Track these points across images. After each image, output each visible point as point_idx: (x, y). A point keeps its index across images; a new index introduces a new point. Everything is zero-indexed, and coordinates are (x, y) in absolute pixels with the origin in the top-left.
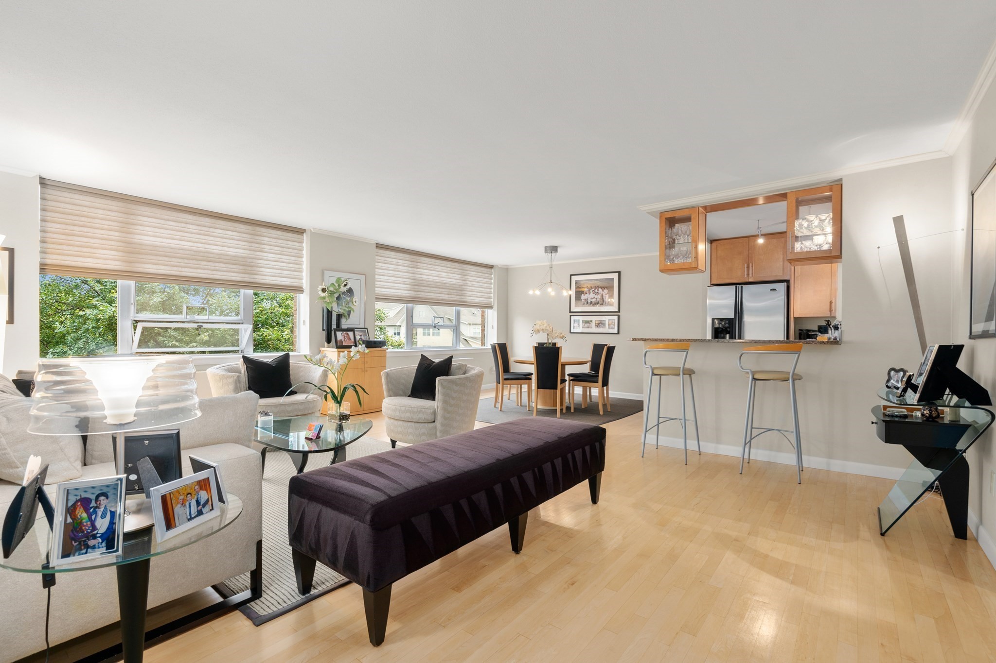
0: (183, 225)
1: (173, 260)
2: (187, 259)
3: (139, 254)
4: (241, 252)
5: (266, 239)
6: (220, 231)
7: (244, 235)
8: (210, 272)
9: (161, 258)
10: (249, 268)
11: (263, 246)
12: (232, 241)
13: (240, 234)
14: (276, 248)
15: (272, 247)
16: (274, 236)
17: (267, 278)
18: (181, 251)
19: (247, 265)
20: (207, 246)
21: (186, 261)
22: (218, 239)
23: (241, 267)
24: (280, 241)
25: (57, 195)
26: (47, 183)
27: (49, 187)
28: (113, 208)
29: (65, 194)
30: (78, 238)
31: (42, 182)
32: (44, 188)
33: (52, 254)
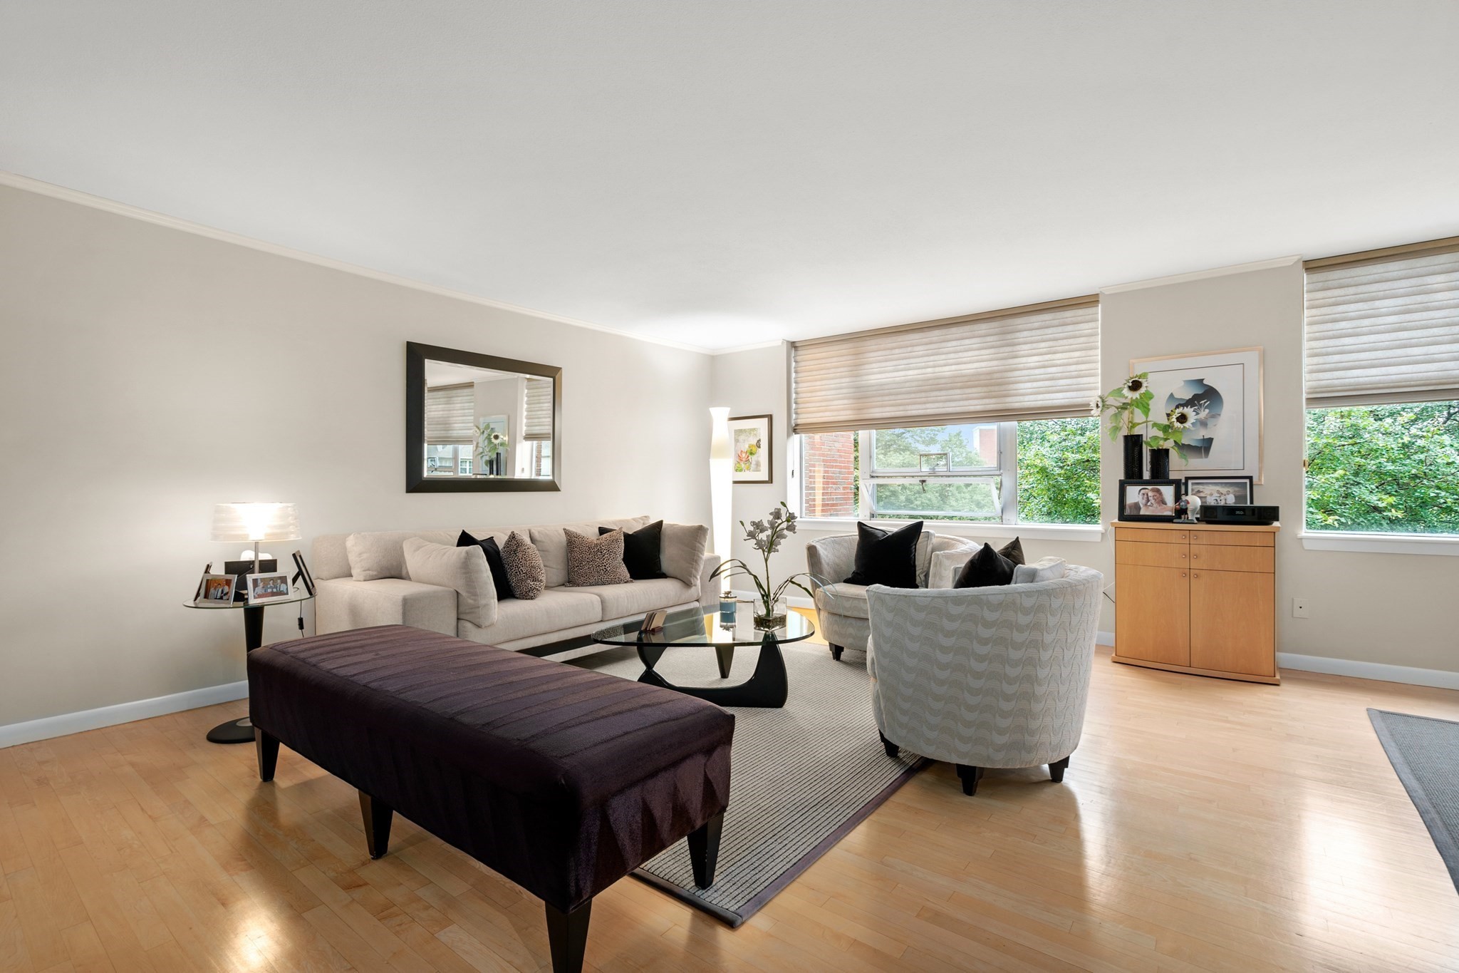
0: (909, 349)
1: (900, 397)
2: (914, 393)
3: (866, 398)
4: (983, 366)
5: (1026, 333)
6: (954, 343)
7: (989, 339)
8: (941, 405)
9: (887, 398)
10: (996, 388)
11: (1018, 348)
12: (970, 353)
13: (982, 338)
14: (1043, 345)
15: (1034, 345)
16: (1036, 325)
17: (1027, 398)
18: (907, 384)
19: (994, 382)
20: (937, 369)
21: (913, 396)
22: (952, 356)
23: (985, 389)
24: (1050, 331)
25: (804, 355)
26: (797, 345)
27: (800, 349)
28: (844, 352)
29: (810, 351)
30: (819, 394)
31: (793, 346)
32: (795, 350)
33: (801, 414)
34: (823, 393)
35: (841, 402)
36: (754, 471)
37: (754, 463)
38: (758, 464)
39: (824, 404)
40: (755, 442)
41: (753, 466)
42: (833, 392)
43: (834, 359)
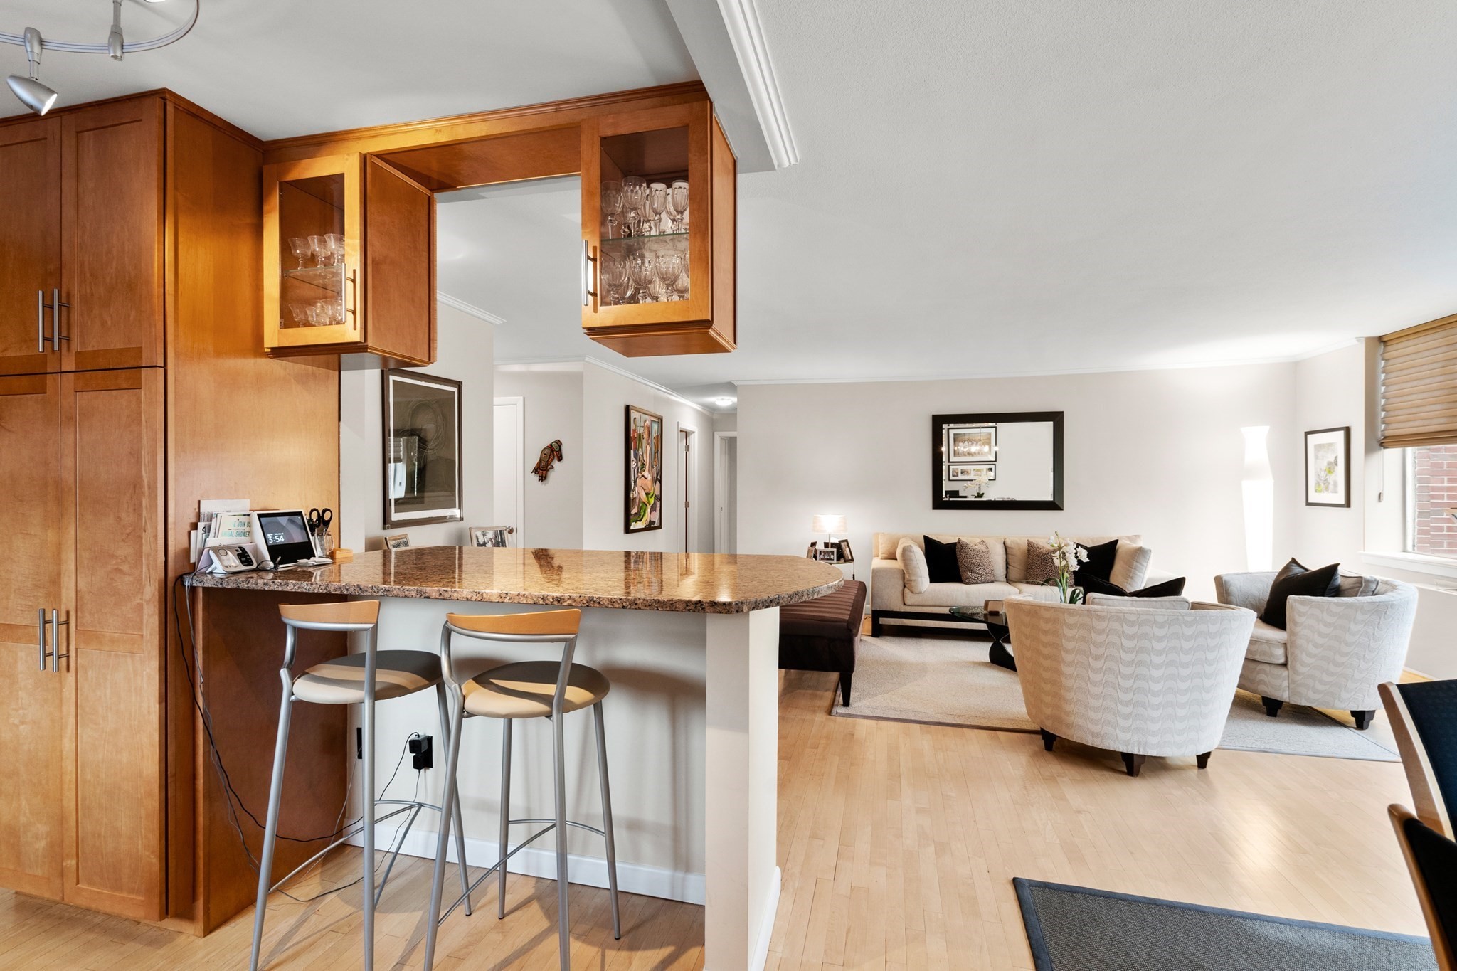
25: (1395, 350)
26: (1385, 340)
27: (1389, 343)
28: (1435, 343)
29: (1400, 346)
30: (1410, 398)
31: (1382, 340)
32: (1385, 346)
33: (1391, 423)
34: (1414, 397)
35: (1434, 407)
36: (1332, 492)
37: (1332, 483)
38: (1335, 485)
39: (1414, 410)
40: (1332, 459)
41: (1331, 487)
42: (1425, 395)
43: (1426, 354)
